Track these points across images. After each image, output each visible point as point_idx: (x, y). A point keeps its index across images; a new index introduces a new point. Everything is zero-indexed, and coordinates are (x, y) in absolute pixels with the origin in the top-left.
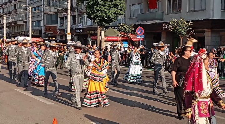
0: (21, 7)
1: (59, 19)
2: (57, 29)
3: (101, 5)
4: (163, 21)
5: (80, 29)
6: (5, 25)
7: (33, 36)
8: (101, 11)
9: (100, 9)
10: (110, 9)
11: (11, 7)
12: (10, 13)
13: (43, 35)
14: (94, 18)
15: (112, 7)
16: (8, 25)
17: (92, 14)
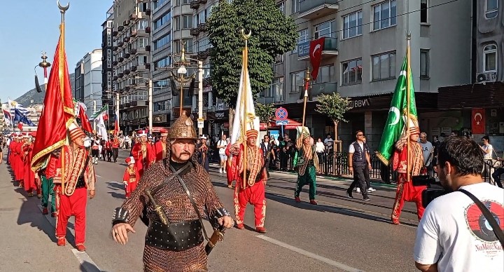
5: (221, 112)
12: (127, 89)
14: (222, 94)
17: (219, 88)
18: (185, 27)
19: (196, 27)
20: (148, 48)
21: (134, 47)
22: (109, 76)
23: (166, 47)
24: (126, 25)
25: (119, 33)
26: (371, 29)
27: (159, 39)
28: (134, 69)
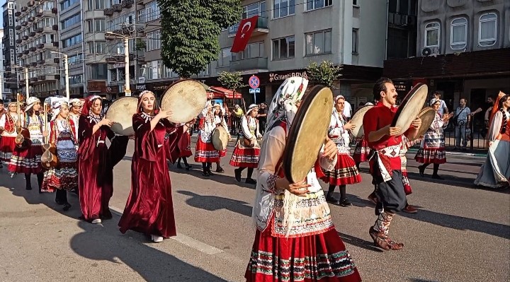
0: (50, 57)
1: (109, 72)
2: (107, 85)
3: (185, 45)
4: (267, 71)
5: (142, 84)
6: (27, 81)
7: (71, 97)
8: (185, 54)
9: (183, 51)
10: (199, 51)
11: (35, 57)
12: (34, 64)
13: (85, 95)
14: (175, 64)
15: (202, 48)
16: (31, 82)
17: (172, 58)
18: (97, 7)
19: (109, 7)
20: (55, 28)
21: (40, 26)
22: (12, 53)
23: (76, 26)
24: (30, 6)
25: (23, 13)
26: (305, 10)
27: (67, 19)
28: (41, 46)
